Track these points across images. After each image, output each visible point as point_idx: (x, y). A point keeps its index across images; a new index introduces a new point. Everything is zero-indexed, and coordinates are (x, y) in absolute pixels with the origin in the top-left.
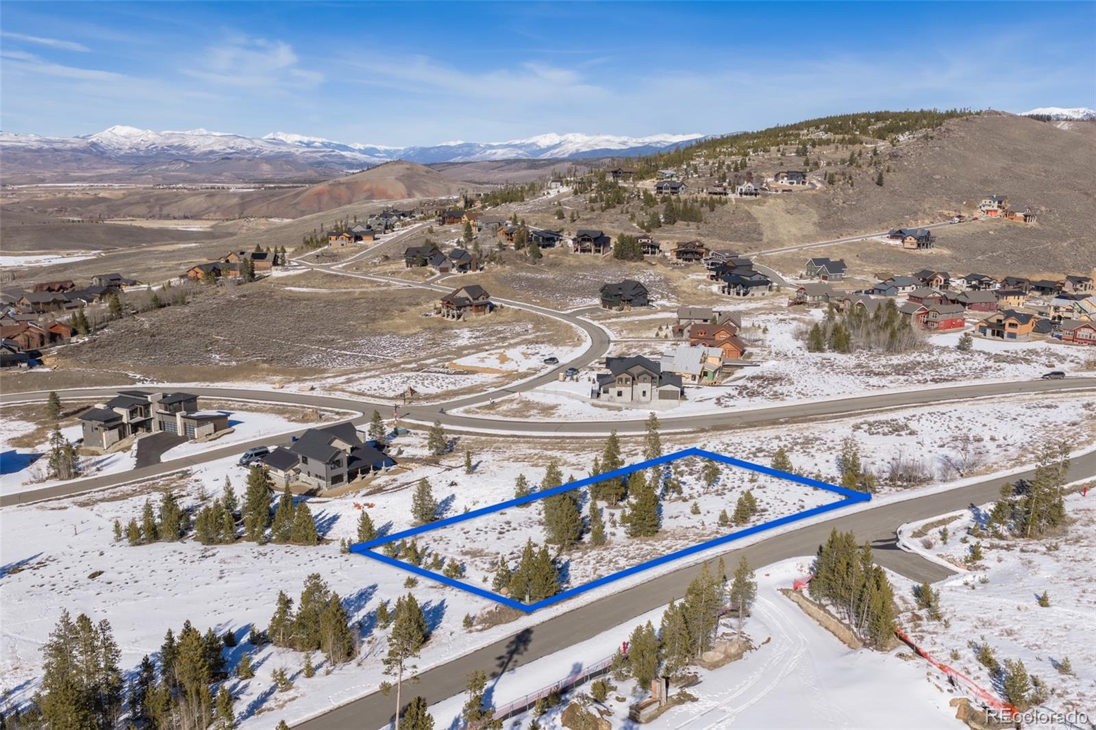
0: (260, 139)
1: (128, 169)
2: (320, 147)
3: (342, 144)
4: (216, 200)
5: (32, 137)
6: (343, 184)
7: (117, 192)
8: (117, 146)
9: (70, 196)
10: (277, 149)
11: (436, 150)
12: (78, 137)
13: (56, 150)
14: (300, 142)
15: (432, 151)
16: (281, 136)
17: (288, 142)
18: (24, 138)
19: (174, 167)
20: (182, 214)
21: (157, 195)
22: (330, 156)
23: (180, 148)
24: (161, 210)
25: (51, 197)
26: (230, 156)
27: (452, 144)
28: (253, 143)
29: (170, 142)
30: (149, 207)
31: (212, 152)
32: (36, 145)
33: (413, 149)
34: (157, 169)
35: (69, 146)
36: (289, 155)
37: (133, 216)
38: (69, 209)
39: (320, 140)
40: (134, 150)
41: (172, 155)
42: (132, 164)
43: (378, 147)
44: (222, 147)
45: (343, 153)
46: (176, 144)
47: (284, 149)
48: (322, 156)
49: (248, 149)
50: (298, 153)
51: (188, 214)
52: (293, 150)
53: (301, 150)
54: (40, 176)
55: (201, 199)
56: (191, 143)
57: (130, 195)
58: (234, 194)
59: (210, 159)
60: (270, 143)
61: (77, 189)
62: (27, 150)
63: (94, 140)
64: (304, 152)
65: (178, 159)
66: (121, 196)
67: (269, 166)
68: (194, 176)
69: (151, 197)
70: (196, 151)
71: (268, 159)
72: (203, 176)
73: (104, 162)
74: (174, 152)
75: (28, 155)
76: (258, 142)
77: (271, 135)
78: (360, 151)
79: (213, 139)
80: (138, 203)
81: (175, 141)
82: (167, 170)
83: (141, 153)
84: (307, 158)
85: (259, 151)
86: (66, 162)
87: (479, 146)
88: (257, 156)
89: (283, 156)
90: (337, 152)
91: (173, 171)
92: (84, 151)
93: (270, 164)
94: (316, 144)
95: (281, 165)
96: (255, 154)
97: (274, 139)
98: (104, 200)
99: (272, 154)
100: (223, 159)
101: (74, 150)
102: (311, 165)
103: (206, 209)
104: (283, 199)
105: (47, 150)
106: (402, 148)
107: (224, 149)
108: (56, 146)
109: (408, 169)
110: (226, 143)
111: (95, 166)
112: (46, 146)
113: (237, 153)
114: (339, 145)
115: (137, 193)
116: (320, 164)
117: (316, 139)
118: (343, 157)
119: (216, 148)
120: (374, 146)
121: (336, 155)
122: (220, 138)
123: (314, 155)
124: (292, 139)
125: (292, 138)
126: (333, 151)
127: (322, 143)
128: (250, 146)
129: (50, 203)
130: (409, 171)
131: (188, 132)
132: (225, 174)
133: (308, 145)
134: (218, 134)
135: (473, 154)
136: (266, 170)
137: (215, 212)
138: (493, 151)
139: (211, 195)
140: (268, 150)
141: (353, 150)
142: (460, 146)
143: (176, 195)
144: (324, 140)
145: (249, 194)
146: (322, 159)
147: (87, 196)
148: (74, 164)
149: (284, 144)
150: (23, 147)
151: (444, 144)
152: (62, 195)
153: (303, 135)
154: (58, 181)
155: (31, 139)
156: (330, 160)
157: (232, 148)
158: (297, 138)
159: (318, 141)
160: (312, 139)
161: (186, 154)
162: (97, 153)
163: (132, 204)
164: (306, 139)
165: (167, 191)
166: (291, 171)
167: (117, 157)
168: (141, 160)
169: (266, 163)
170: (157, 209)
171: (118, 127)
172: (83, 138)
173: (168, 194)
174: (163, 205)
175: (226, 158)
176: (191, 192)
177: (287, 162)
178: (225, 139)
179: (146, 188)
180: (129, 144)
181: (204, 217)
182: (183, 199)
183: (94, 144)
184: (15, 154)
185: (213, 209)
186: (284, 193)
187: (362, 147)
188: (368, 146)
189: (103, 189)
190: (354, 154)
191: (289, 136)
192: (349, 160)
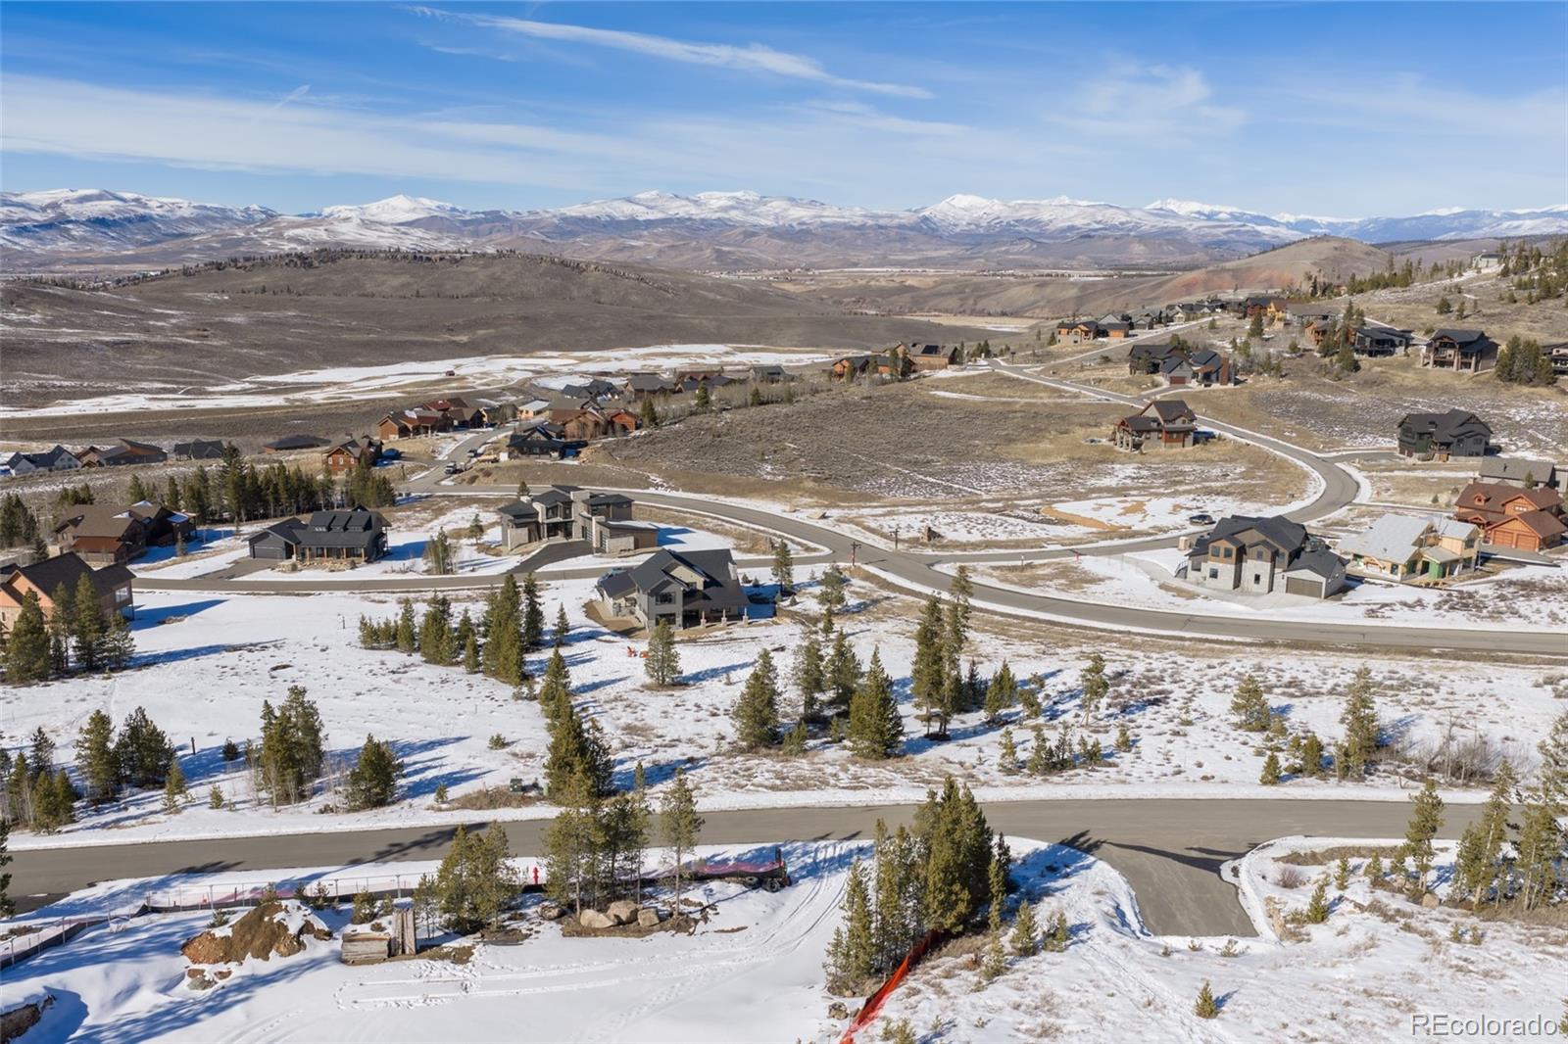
0: (1140, 209)
1: (959, 251)
2: (1227, 220)
3: (1263, 214)
4: (1048, 290)
5: (858, 211)
6: (1229, 270)
7: (928, 280)
8: (953, 221)
9: (873, 283)
10: (1161, 223)
11: (1414, 222)
12: (909, 211)
13: (880, 227)
14: (1199, 213)
15: (1406, 224)
16: (1172, 205)
17: (1181, 213)
18: (848, 213)
19: (1016, 249)
20: (999, 310)
21: (975, 284)
22: (1238, 232)
23: (1031, 222)
24: (976, 303)
25: (851, 284)
26: (1093, 233)
27: (1443, 212)
28: (1129, 215)
29: (1018, 215)
30: (961, 299)
31: (1071, 228)
32: (858, 221)
33: (1376, 221)
34: (995, 250)
35: (896, 222)
36: (1179, 231)
37: (940, 311)
38: (868, 300)
39: (1229, 210)
40: (973, 227)
41: (1019, 232)
42: (964, 244)
43: (1318, 219)
44: (1086, 221)
45: (1259, 228)
46: (1027, 218)
47: (1172, 223)
48: (1226, 233)
49: (1122, 223)
50: (1190, 229)
51: (1008, 310)
52: (1183, 225)
53: (1196, 224)
54: (855, 260)
55: (1029, 289)
56: (1045, 217)
57: (942, 283)
58: (1074, 284)
59: (1068, 237)
60: (1153, 214)
61: (883, 275)
62: (849, 227)
63: (926, 213)
64: (1200, 228)
65: (1022, 238)
66: (932, 284)
67: (1142, 247)
68: (1038, 260)
69: (967, 286)
70: (1051, 227)
71: (1143, 238)
72: (1051, 260)
73: (934, 241)
74: (1022, 228)
75: (847, 234)
76: (1137, 214)
77: (1157, 204)
78: (1288, 225)
79: (1076, 211)
80: (950, 294)
81: (1026, 214)
82: (1006, 252)
83: (981, 231)
84: (1203, 236)
85: (1136, 226)
86: (889, 241)
87: (1490, 216)
88: (1132, 233)
89: (1168, 233)
90: (1250, 226)
91: (1012, 254)
92: (912, 228)
93: (1145, 245)
94: (1221, 216)
95: (1160, 245)
96: (1130, 230)
97: (1161, 209)
98: (911, 288)
99: (1153, 230)
100: (1082, 237)
101: (901, 227)
102: (1206, 245)
103: (1033, 304)
104: (1137, 291)
105: (871, 227)
106: (1356, 220)
107: (1089, 224)
108: (882, 222)
109: (1336, 249)
110: (1093, 214)
111: (921, 246)
112: (870, 222)
113: (1105, 229)
114: (1258, 217)
115: (953, 281)
116: (1220, 244)
117: (1223, 209)
118: (1258, 234)
119: (1078, 222)
120: (1310, 218)
121: (1247, 232)
122: (1086, 209)
123: (1215, 231)
124: (1186, 209)
125: (1186, 208)
126: (1244, 225)
127: (1231, 214)
128: (1124, 219)
129: (847, 292)
130: (1337, 253)
131: (1044, 202)
132: (1081, 257)
133: (1210, 217)
134: (1085, 203)
135: (1477, 228)
136: (1138, 252)
137: (1042, 308)
138: (1516, 223)
139: (1042, 285)
140: (1149, 224)
141: (1276, 224)
142: (1457, 216)
143: (1000, 284)
144: (1235, 210)
145: (1094, 284)
146: (1225, 237)
147: (892, 284)
148: (898, 245)
149: (1174, 215)
150: (845, 223)
151: (1429, 213)
152: (863, 282)
153: (1204, 203)
154: (873, 266)
155: (855, 214)
156: (1237, 238)
157: (1099, 222)
158: (1195, 206)
159: (1224, 210)
160: (1217, 209)
161: (1038, 231)
162: (927, 230)
163: (943, 295)
164: (1207, 209)
165: (991, 278)
166: (1172, 253)
167: (951, 236)
168: (978, 239)
169: (1139, 242)
170: (971, 302)
171: (959, 196)
172: (916, 211)
173: (990, 282)
174: (980, 297)
175: (1087, 237)
176: (1019, 280)
177: (1169, 242)
178: (1092, 210)
179: (964, 275)
180: (967, 218)
181: (1027, 314)
182: (1006, 289)
183: (926, 219)
184: (833, 232)
185: (1042, 303)
186: (1141, 283)
187: (1292, 220)
188: (1303, 217)
189: (915, 275)
190: (1276, 229)
191: (1184, 204)
192: (1267, 238)
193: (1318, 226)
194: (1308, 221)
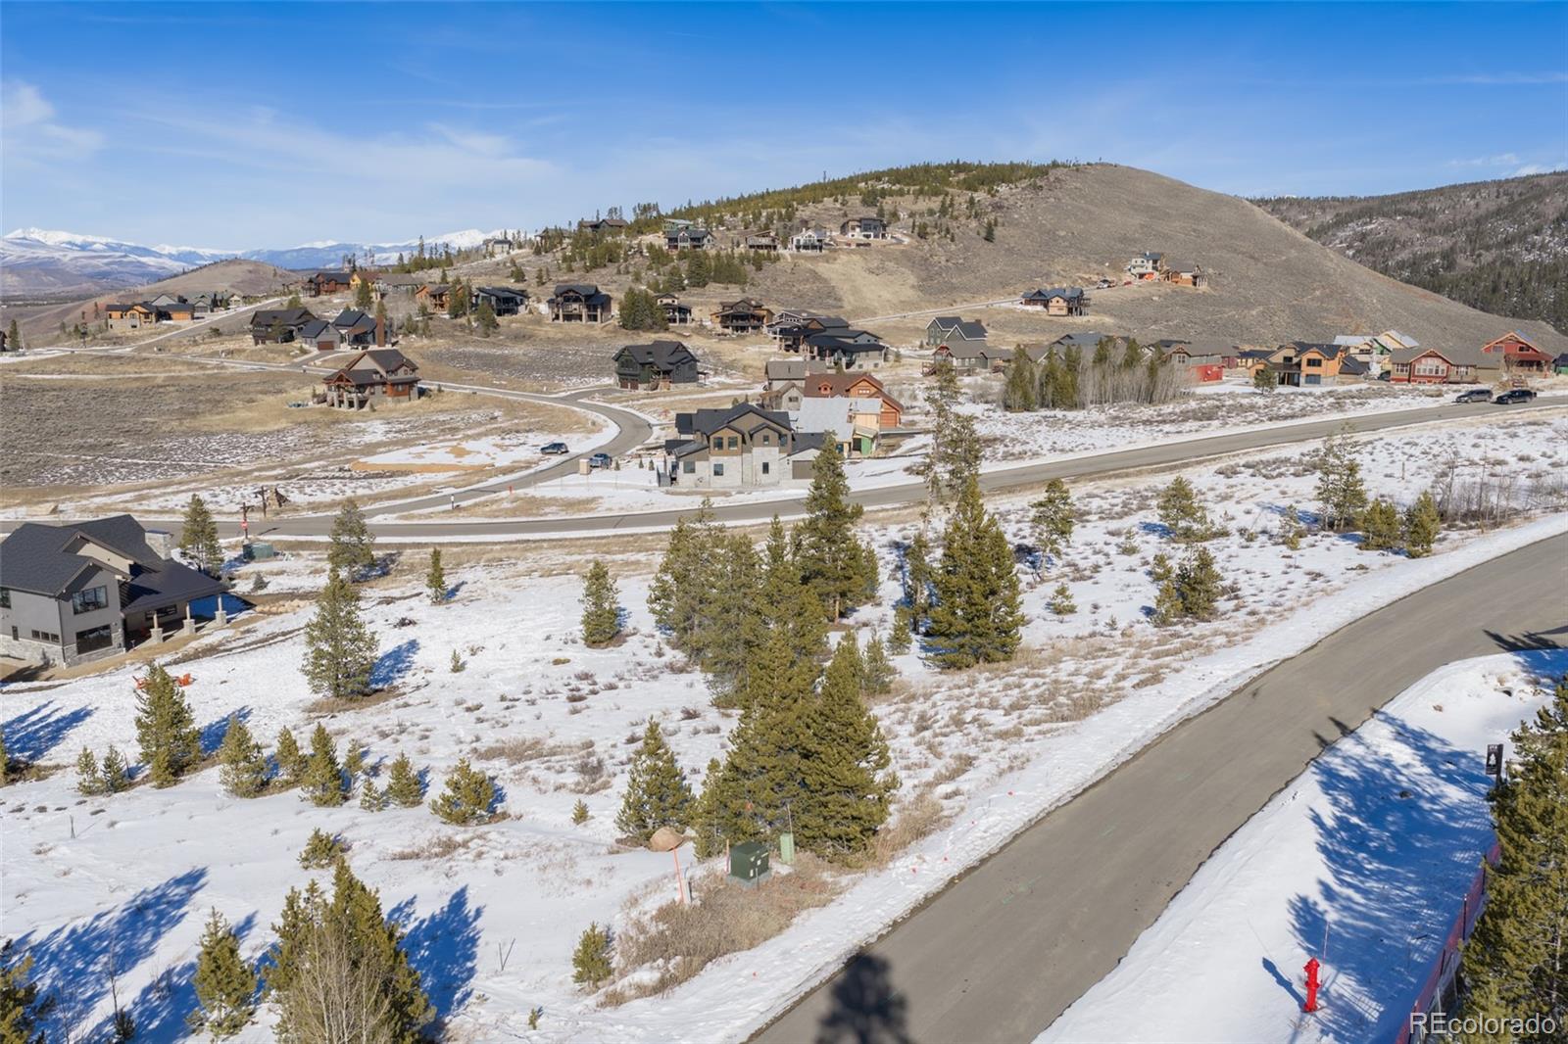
2: (104, 251)
3: (142, 245)
10: (29, 253)
11: (295, 254)
14: (69, 243)
15: (288, 256)
16: (36, 234)
17: (49, 243)
22: (120, 263)
27: (319, 245)
33: (258, 253)
36: (53, 261)
39: (104, 240)
43: (200, 251)
45: (142, 259)
47: (42, 254)
48: (107, 264)
50: (66, 259)
52: (57, 255)
53: (71, 255)
60: (17, 244)
64: (76, 258)
67: (15, 278)
71: (16, 268)
77: (19, 233)
78: (170, 256)
84: (82, 267)
87: (361, 249)
89: (42, 264)
90: (133, 257)
93: (19, 275)
94: (96, 246)
95: (36, 275)
97: (24, 238)
99: (22, 261)
102: (90, 276)
104: (40, 320)
109: (250, 272)
114: (137, 248)
116: (104, 275)
117: (96, 239)
118: (143, 265)
120: (193, 250)
121: (131, 262)
123: (95, 262)
124: (55, 239)
125: (56, 237)
126: (125, 256)
127: (107, 245)
130: (249, 275)
133: (83, 247)
136: (13, 283)
138: (385, 255)
140: (15, 254)
141: (160, 256)
142: (331, 249)
144: (110, 240)
146: (107, 268)
149: (43, 245)
151: (306, 246)
153: (75, 233)
156: (120, 269)
158: (63, 236)
159: (99, 241)
160: (90, 239)
164: (79, 239)
166: (54, 285)
169: (12, 273)
177: (48, 272)
186: (42, 312)
187: (174, 251)
188: (184, 248)
190: (160, 260)
191: (50, 234)
192: (153, 270)
193: (202, 258)
194: (190, 253)
